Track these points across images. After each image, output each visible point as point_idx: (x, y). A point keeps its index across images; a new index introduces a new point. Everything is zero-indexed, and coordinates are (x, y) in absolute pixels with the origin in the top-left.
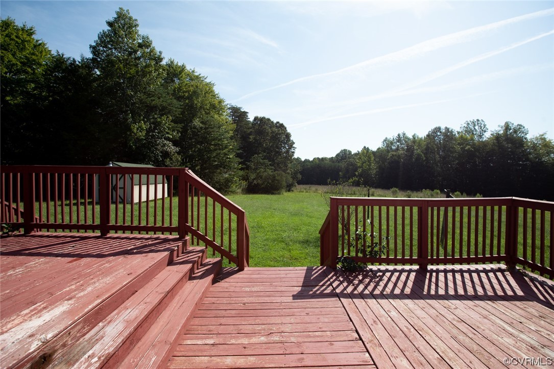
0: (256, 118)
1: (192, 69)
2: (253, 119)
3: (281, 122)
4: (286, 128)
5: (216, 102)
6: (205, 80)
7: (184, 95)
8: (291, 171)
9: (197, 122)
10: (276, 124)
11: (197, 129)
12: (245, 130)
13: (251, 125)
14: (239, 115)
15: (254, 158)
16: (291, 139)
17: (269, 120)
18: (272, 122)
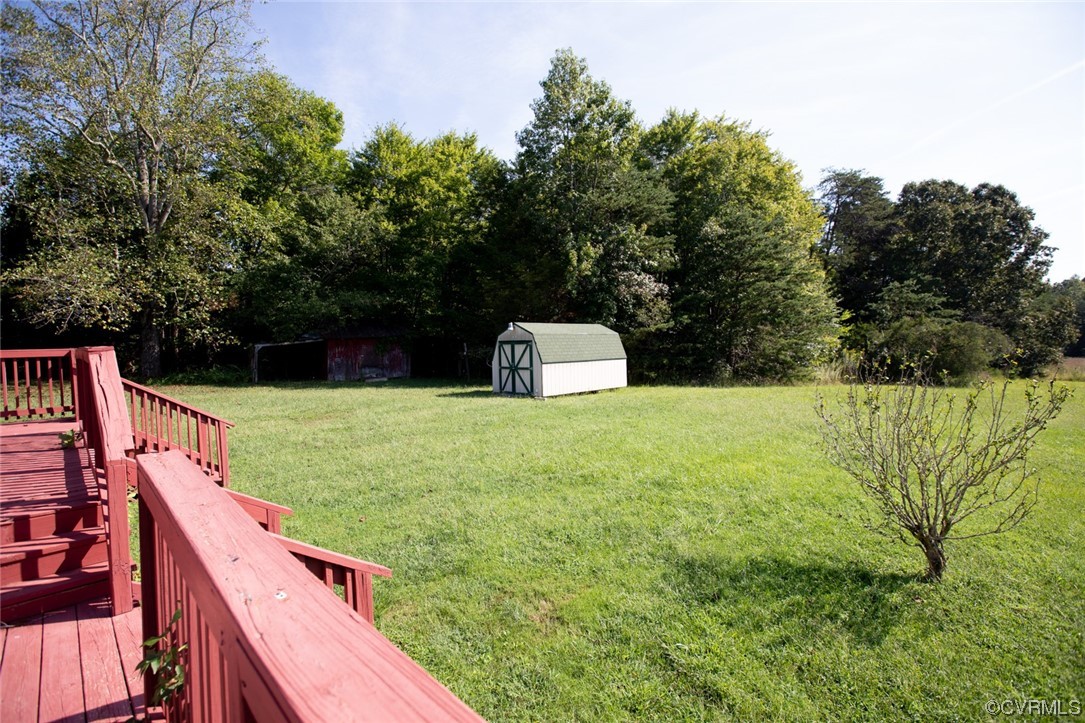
0: (906, 190)
1: (720, 116)
2: (900, 190)
3: (994, 183)
4: (1013, 198)
5: (769, 173)
6: (749, 130)
7: (694, 174)
8: (1035, 317)
9: (713, 227)
10: (976, 192)
11: (711, 241)
12: (871, 223)
13: (890, 210)
14: (855, 190)
15: (891, 290)
16: (1033, 224)
17: (949, 184)
18: (961, 189)
